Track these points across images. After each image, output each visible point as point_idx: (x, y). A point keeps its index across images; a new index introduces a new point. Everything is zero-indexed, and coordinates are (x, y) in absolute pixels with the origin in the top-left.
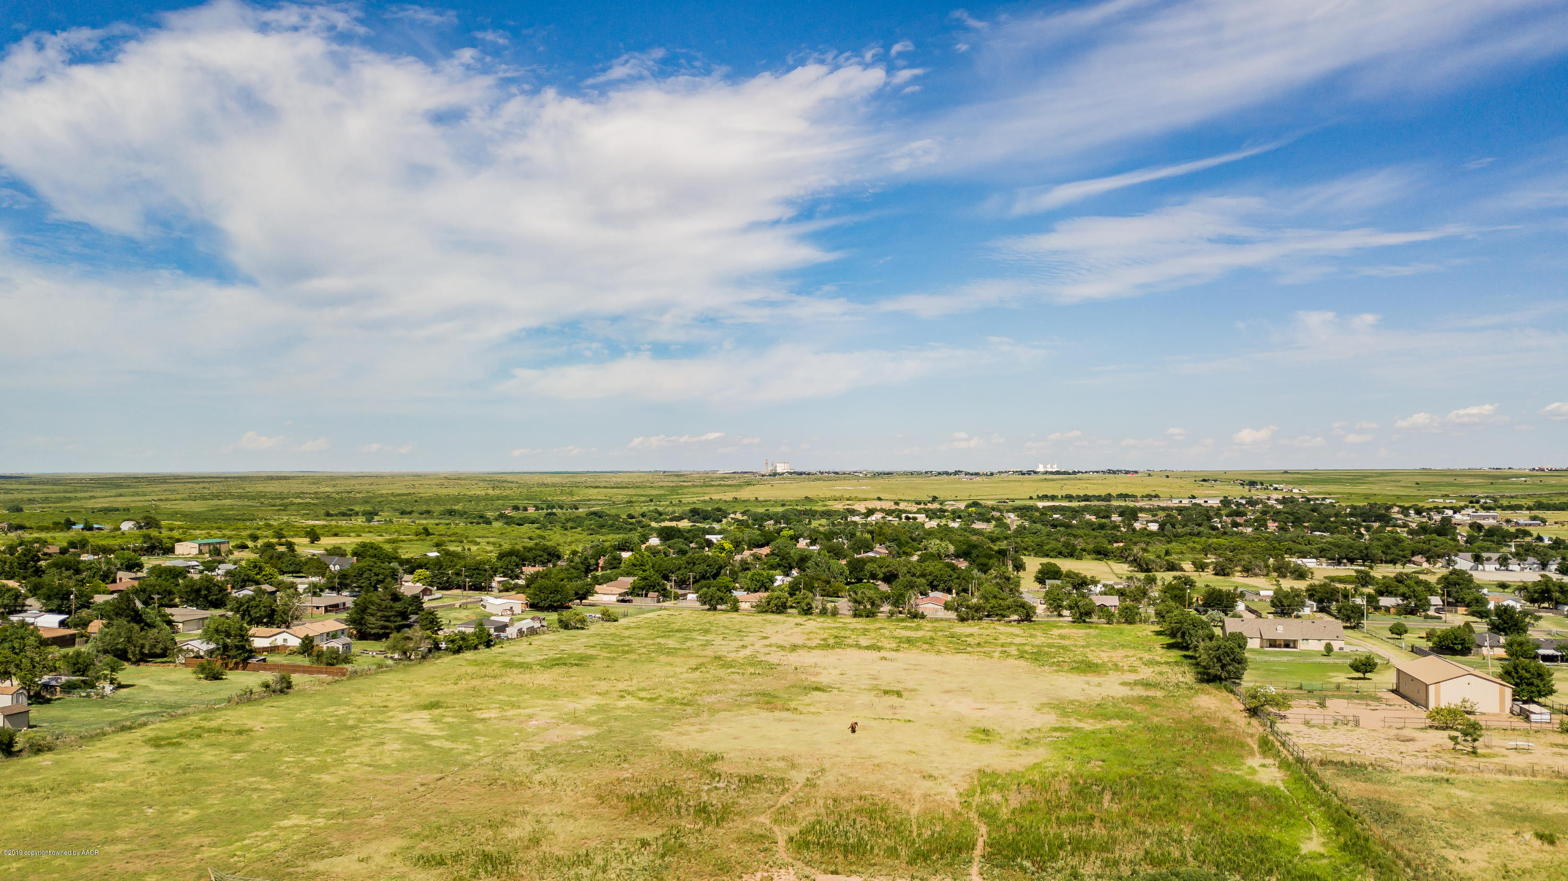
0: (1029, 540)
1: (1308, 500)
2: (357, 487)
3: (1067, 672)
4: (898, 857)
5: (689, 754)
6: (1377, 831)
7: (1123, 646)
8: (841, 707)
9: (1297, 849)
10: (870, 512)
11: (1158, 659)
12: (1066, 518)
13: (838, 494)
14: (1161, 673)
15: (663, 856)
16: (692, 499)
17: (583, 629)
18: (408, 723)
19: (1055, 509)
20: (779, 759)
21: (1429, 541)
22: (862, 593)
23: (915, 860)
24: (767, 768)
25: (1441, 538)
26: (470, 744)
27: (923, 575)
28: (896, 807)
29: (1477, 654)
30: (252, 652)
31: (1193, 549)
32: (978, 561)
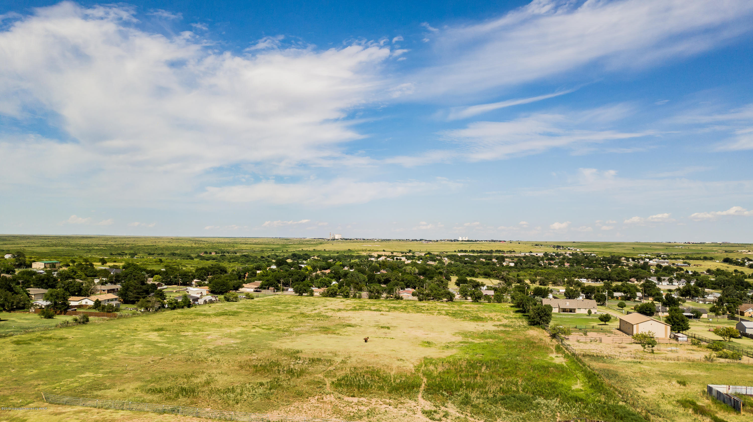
0: (453, 269)
1: (584, 254)
2: (127, 242)
3: (468, 320)
4: (384, 390)
5: (285, 350)
6: (607, 381)
7: (495, 311)
8: (361, 333)
9: (570, 387)
10: (379, 256)
11: (511, 316)
12: (471, 260)
13: (364, 248)
14: (512, 322)
15: (270, 389)
16: (292, 250)
17: (236, 301)
18: (147, 336)
19: (466, 256)
20: (329, 353)
21: (638, 271)
22: (374, 287)
23: (392, 391)
24: (323, 356)
25: (644, 271)
26: (177, 345)
27: (403, 281)
28: (384, 371)
29: (657, 316)
30: (69, 307)
31: (530, 274)
32: (429, 276)
